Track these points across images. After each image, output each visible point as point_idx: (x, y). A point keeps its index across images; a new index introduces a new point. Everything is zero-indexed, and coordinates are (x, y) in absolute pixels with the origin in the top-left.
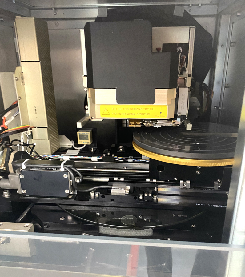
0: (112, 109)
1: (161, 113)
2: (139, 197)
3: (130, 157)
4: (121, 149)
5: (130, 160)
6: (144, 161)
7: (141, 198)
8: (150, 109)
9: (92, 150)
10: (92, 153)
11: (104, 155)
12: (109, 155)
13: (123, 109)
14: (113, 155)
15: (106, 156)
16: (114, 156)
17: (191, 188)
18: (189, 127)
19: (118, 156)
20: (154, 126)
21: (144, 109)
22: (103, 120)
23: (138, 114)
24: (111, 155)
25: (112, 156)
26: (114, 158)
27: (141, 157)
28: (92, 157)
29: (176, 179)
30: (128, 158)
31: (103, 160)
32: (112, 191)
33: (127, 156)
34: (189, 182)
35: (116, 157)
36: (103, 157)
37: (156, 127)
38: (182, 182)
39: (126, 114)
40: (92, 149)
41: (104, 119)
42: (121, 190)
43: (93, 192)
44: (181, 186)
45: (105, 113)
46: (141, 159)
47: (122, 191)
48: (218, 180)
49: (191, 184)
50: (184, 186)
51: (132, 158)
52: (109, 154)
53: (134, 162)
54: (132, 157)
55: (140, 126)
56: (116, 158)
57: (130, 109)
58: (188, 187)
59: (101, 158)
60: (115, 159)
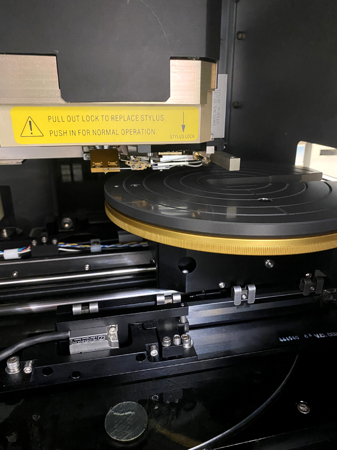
0: (49, 118)
1: (183, 127)
2: (149, 353)
3: (92, 241)
4: (67, 225)
5: (95, 248)
6: (126, 245)
7: (154, 353)
8: (155, 119)
9: (5, 234)
10: (5, 240)
11: (34, 243)
12: (45, 242)
13: (80, 118)
14: (55, 242)
15: (37, 244)
16: (57, 243)
17: (257, 302)
18: (235, 164)
19: (66, 242)
20: (154, 168)
21: (139, 118)
22: (23, 162)
23: (126, 132)
24: (49, 242)
25: (52, 243)
26: (57, 247)
27: (118, 237)
28: (5, 251)
29: (222, 285)
30: (90, 244)
31: (33, 255)
32: (74, 349)
33: (86, 239)
34: (252, 289)
35: (62, 244)
36: (32, 248)
37: (159, 168)
38: (238, 290)
39: (91, 132)
40: (5, 230)
41: (25, 160)
42: (97, 342)
43: (13, 361)
44: (237, 301)
45: (27, 131)
46: (117, 242)
47: (100, 343)
48: (307, 275)
49: (258, 292)
50: (242, 299)
51: (98, 243)
52: (44, 240)
53: (103, 251)
54: (99, 240)
55: (118, 170)
56: (62, 246)
57: (100, 118)
58: (251, 300)
59: (28, 250)
60: (60, 249)
